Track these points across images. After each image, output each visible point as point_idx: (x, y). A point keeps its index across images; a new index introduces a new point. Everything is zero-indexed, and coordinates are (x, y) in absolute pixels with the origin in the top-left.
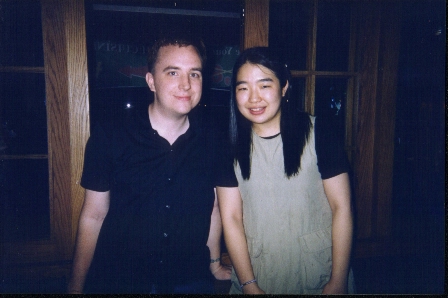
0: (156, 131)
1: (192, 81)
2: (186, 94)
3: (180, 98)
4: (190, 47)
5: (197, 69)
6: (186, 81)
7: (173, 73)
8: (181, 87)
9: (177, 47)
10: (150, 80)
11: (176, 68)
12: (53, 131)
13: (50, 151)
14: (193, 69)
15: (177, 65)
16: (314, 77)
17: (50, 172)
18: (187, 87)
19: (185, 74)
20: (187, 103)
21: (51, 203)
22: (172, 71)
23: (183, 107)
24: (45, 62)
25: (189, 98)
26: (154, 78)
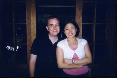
0: (50, 40)
3: (54, 31)
4: (55, 19)
5: (57, 24)
6: (55, 27)
8: (54, 29)
9: (52, 19)
10: (47, 28)
12: (28, 38)
13: (27, 43)
15: (52, 24)
16: (95, 24)
17: (27, 48)
18: (55, 29)
19: (55, 26)
21: (27, 55)
22: (51, 25)
23: (56, 34)
24: (27, 22)
25: (56, 31)
26: (48, 28)
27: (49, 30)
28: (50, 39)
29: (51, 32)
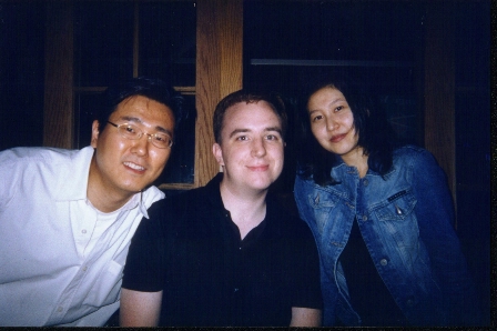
0: (228, 213)
1: (268, 146)
2: (261, 162)
3: (253, 168)
4: (261, 103)
5: (273, 129)
6: (259, 144)
7: (243, 138)
8: (254, 152)
9: (244, 103)
10: (218, 153)
11: (245, 131)
13: (196, 179)
14: (269, 129)
15: (246, 127)
18: (260, 153)
19: (258, 137)
20: (264, 174)
22: (241, 135)
23: (260, 181)
25: (266, 167)
26: (222, 149)
27: (226, 160)
28: (227, 206)
29: (238, 170)
